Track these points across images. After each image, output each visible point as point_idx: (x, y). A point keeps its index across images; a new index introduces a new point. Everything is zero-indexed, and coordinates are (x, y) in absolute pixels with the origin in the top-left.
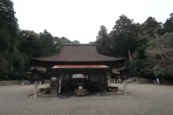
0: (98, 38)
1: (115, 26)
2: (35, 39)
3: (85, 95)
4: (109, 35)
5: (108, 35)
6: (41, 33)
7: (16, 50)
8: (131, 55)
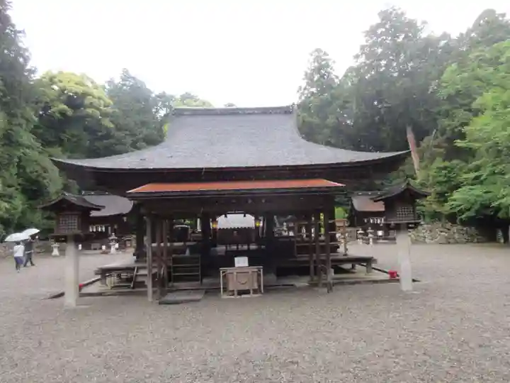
0: (303, 94)
1: (363, 48)
2: (91, 105)
3: (256, 287)
4: (340, 80)
5: (336, 81)
6: (110, 82)
7: (27, 138)
8: (418, 145)
